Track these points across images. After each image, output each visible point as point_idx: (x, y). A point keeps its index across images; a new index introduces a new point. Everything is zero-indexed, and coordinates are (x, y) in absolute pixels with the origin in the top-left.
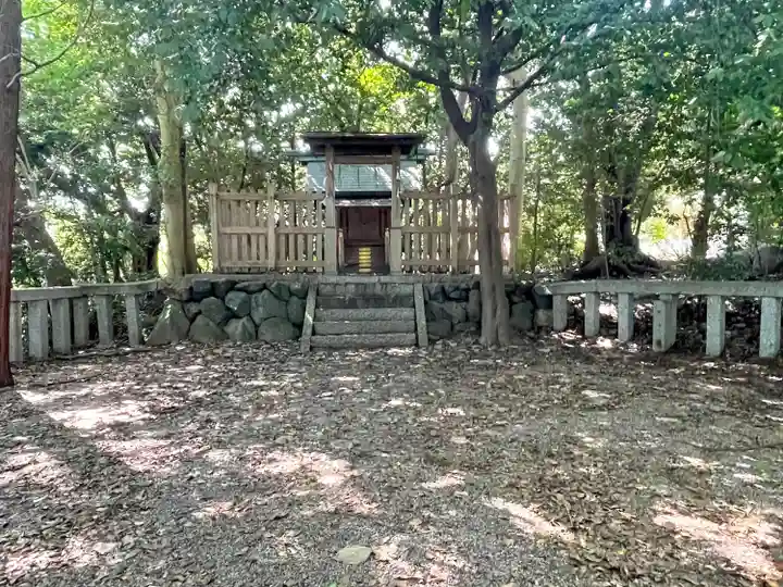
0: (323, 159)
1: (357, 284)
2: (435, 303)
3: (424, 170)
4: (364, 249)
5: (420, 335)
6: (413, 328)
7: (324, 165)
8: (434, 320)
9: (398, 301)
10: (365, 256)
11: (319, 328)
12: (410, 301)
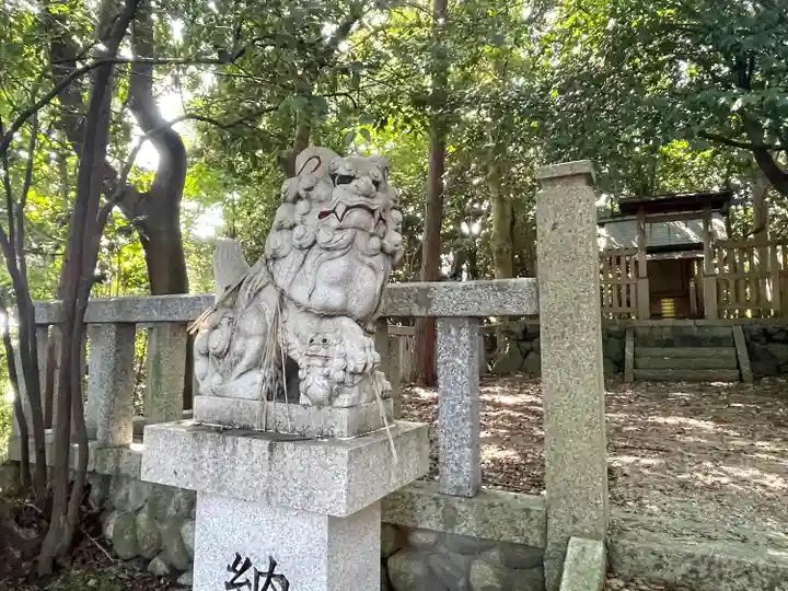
0: (634, 217)
1: (673, 327)
2: (757, 344)
3: (728, 219)
4: (666, 300)
5: (744, 371)
6: (735, 365)
7: (635, 222)
8: (758, 360)
9: (717, 342)
10: (668, 306)
11: (641, 363)
12: (729, 341)
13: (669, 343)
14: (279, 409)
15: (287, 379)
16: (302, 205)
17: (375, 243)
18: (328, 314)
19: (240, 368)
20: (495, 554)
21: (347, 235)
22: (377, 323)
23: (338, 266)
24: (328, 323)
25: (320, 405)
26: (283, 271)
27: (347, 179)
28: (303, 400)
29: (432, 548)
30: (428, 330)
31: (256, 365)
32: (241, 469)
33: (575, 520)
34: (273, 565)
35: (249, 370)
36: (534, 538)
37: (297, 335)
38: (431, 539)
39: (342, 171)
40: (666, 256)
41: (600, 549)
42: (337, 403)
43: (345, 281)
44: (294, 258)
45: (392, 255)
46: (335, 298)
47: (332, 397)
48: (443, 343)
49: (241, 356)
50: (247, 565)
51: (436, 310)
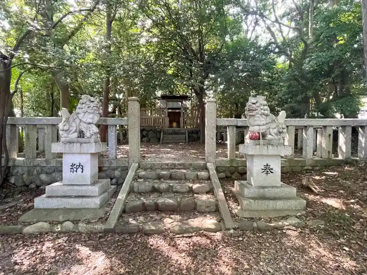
2: (190, 134)
6: (185, 139)
8: (190, 138)
9: (182, 134)
10: (175, 124)
11: (164, 139)
12: (184, 133)
13: (171, 134)
14: (80, 139)
15: (81, 134)
16: (84, 105)
17: (98, 112)
18: (90, 124)
19: (72, 132)
20: (119, 169)
21: (93, 111)
22: (98, 126)
23: (91, 116)
24: (89, 125)
25: (88, 138)
26: (80, 116)
27: (92, 102)
28: (85, 137)
29: (106, 170)
30: (106, 127)
31: (75, 132)
32: (75, 148)
33: (134, 160)
34: (80, 164)
35: (73, 133)
36: (127, 165)
37: (83, 127)
38: (107, 168)
39: (92, 100)
40: (174, 111)
41: (137, 164)
42: (92, 137)
43: (93, 118)
44: (82, 114)
45: (100, 114)
46: (91, 121)
47: (91, 136)
48: (109, 130)
49: (71, 130)
50: (75, 165)
51: (108, 123)
